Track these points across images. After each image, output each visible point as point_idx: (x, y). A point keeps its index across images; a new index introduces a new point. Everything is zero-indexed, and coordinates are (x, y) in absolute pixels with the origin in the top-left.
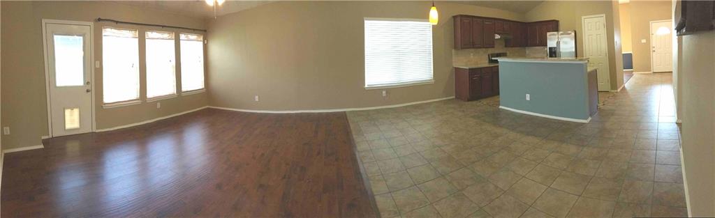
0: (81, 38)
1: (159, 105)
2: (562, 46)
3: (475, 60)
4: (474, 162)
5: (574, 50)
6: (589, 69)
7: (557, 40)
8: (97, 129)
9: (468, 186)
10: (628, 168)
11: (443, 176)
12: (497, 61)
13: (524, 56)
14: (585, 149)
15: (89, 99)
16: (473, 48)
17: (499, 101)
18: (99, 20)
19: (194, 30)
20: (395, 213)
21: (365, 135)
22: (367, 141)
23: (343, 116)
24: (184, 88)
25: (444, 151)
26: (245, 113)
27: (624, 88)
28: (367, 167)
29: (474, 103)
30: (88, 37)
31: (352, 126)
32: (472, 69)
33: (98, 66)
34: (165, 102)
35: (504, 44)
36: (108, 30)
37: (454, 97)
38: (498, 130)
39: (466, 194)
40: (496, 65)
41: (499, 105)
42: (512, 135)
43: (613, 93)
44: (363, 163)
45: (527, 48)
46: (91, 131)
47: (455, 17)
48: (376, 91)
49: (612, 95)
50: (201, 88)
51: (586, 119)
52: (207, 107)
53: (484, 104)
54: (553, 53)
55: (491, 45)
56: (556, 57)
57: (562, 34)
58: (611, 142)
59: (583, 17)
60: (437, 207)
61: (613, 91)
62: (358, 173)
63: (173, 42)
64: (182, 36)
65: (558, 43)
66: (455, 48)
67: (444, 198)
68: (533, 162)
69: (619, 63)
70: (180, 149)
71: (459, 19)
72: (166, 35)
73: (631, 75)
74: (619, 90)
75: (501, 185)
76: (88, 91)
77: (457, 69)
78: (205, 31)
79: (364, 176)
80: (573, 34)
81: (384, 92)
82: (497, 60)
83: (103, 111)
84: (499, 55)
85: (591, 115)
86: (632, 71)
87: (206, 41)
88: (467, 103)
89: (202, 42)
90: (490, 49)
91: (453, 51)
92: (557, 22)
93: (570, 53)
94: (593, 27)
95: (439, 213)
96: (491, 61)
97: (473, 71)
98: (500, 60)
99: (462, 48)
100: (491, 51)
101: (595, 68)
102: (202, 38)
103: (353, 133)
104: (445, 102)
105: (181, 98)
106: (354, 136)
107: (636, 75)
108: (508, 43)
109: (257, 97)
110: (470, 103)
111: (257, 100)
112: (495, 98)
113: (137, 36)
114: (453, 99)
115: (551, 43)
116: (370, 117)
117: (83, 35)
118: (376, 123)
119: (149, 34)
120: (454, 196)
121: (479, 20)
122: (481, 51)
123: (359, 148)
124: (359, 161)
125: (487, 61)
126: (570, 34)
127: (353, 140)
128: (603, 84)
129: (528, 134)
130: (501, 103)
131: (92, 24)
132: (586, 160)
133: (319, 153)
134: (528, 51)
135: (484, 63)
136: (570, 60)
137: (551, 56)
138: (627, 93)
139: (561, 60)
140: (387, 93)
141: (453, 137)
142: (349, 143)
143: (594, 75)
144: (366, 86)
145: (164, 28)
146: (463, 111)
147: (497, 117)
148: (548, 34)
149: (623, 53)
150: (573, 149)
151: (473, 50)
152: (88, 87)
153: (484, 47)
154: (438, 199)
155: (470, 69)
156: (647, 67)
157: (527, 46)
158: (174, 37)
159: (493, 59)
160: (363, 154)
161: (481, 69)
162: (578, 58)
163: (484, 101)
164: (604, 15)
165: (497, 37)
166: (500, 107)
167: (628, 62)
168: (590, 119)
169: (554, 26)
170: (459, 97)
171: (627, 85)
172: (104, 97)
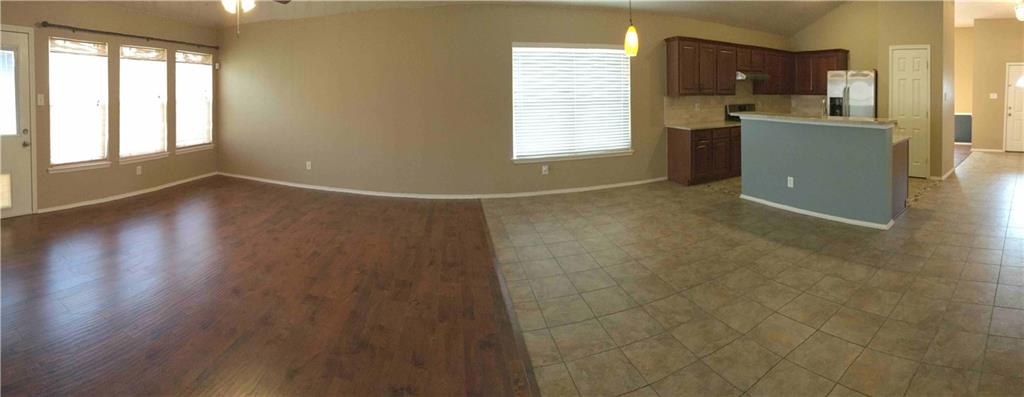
0: (12, 53)
1: (139, 169)
2: (852, 95)
3: (702, 114)
4: (692, 287)
5: (872, 103)
6: (896, 139)
7: (844, 85)
8: (39, 207)
9: (680, 324)
10: (947, 310)
11: (640, 306)
12: (737, 119)
13: (787, 112)
14: (880, 272)
15: (26, 160)
16: (701, 94)
17: (740, 187)
18: (45, 24)
19: (199, 46)
20: (554, 359)
21: (511, 237)
22: (515, 247)
23: (476, 207)
24: (180, 143)
25: (644, 267)
26: (286, 187)
27: (953, 176)
28: (513, 289)
29: (700, 188)
30: (24, 51)
31: (491, 223)
32: (697, 131)
33: (41, 103)
34: (150, 164)
35: (752, 91)
36: (60, 42)
37: (666, 178)
38: (736, 235)
39: (677, 337)
40: (737, 124)
41: (740, 192)
42: (761, 244)
43: (933, 181)
44: (505, 282)
45: (792, 96)
46: (30, 212)
47: (668, 40)
48: (532, 165)
49: (931, 184)
50: (206, 141)
51: (886, 223)
52: (215, 173)
53: (714, 190)
54: (837, 108)
55: (730, 90)
56: (841, 115)
57: (853, 75)
58: (922, 264)
59: (891, 48)
60: (627, 353)
61: (933, 178)
62: (498, 296)
63: (164, 65)
64: (179, 56)
65: (846, 91)
66: (669, 93)
67: (641, 340)
68: (792, 290)
69: (949, 131)
70: (171, 242)
71: (675, 44)
72: (153, 54)
73: (967, 152)
74: (944, 177)
75: (735, 325)
76: (25, 145)
77: (671, 131)
78: (217, 48)
79: (508, 302)
80: (873, 74)
81: (545, 168)
82: (738, 117)
83: (51, 178)
84: (743, 108)
85: (894, 216)
86: (970, 147)
87: (217, 65)
88: (686, 188)
89: (211, 67)
90: (727, 97)
91: (665, 99)
92: (846, 52)
93: (866, 108)
94: (907, 66)
95: (630, 363)
96: (729, 118)
97: (697, 135)
98: (743, 116)
99: (681, 95)
100: (729, 100)
101: (906, 137)
102: (210, 60)
103: (492, 233)
104: (651, 186)
105: (174, 157)
106: (494, 240)
107: (976, 153)
108: (758, 87)
109: (309, 163)
110: (692, 188)
111: (309, 168)
112: (734, 181)
113: (107, 54)
114: (665, 181)
115: (834, 90)
116: (522, 210)
117: (16, 49)
118: (531, 219)
119: (126, 51)
120: (659, 340)
121: (710, 46)
122: (713, 100)
123: (501, 259)
124: (501, 278)
125: (723, 118)
126: (866, 75)
127: (492, 245)
128: (918, 164)
129: (787, 244)
130: (742, 190)
131: (31, 30)
132: (881, 291)
133: (431, 264)
134: (795, 101)
135: (718, 122)
136: (863, 123)
137: (833, 113)
138: (958, 182)
139: (848, 122)
140: (550, 169)
141: (660, 245)
142: (484, 247)
143: (902, 150)
144: (515, 158)
145: (151, 41)
146: (680, 202)
147: (735, 213)
148: (830, 73)
149: (956, 114)
150: (860, 272)
151: (698, 98)
152: (26, 138)
153: (717, 94)
154: (629, 342)
155: (692, 131)
156: (995, 141)
157: (793, 93)
158: (166, 58)
159: (732, 114)
160: (507, 267)
161: (712, 131)
162: (879, 119)
163: (716, 186)
164: (928, 47)
165: (741, 76)
166: (743, 196)
167: (964, 129)
168: (892, 223)
169: (840, 59)
170: (674, 177)
171: (958, 170)
172: (52, 154)
